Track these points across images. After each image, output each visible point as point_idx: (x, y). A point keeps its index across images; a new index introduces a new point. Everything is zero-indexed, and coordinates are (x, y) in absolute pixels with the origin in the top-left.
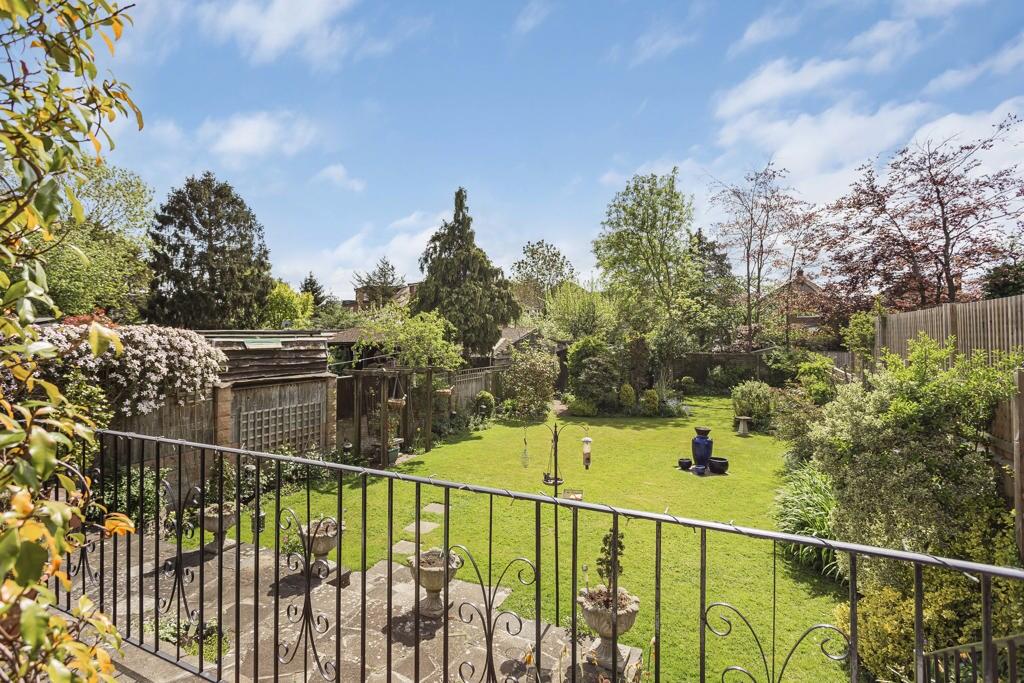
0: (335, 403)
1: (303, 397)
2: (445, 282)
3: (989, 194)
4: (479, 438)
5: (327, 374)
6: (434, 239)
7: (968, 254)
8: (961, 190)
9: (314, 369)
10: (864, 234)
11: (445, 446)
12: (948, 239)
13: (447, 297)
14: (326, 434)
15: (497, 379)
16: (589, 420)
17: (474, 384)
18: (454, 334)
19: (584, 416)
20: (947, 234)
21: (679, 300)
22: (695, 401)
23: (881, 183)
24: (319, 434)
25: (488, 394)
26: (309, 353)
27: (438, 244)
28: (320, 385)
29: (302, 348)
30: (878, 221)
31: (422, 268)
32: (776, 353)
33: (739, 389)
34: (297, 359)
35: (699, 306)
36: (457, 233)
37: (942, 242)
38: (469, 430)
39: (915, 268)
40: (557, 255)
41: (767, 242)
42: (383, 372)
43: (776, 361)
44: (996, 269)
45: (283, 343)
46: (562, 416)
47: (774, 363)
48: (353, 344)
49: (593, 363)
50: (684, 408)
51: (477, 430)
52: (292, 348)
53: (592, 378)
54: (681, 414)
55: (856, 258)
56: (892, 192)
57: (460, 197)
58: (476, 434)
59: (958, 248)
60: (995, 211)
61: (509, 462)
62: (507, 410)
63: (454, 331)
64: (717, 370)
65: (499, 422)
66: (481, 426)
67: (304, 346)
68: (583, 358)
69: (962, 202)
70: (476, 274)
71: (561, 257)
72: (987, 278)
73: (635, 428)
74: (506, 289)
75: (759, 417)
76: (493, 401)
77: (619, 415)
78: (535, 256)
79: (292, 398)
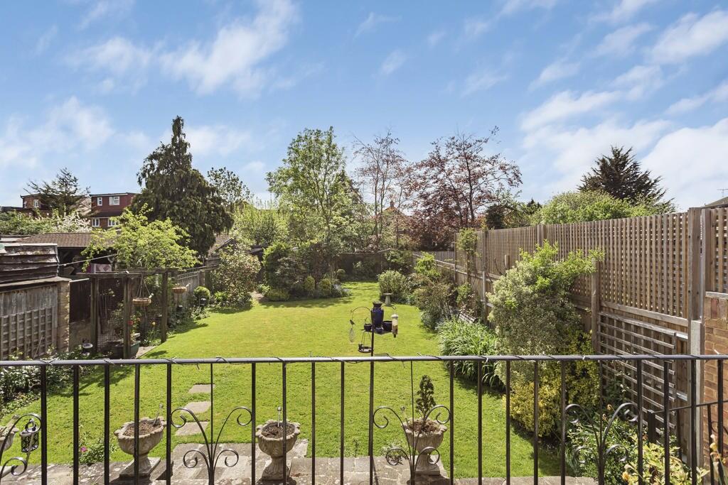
0: (68, 306)
1: (32, 303)
2: (165, 196)
3: (488, 167)
4: (204, 325)
5: (58, 279)
6: (152, 157)
7: (480, 198)
8: (478, 163)
9: (42, 275)
10: (434, 183)
11: (177, 335)
12: (471, 190)
13: (169, 208)
14: (58, 338)
15: (208, 276)
16: (285, 303)
17: (192, 281)
18: (188, 240)
19: (280, 301)
20: (471, 187)
21: (335, 218)
22: (348, 286)
23: (443, 154)
24: (50, 338)
25: (205, 289)
26: (37, 258)
27: (155, 162)
28: (51, 290)
29: (29, 253)
30: (441, 176)
31: (140, 182)
32: (392, 252)
33: (382, 276)
34: (23, 264)
35: (348, 222)
36: (175, 155)
37: (468, 191)
38: (192, 319)
39: (458, 204)
40: (236, 180)
41: (386, 184)
42: (126, 274)
43: (392, 258)
44: (491, 207)
45: (7, 248)
46: (262, 301)
47: (391, 259)
48: (83, 249)
49: (286, 261)
50: (345, 290)
51: (199, 318)
52: (18, 254)
53: (285, 273)
54: (345, 295)
55: (430, 197)
56: (447, 160)
57: (177, 125)
58: (199, 322)
59: (476, 194)
60: (490, 177)
61: (245, 341)
62: (218, 301)
63: (188, 238)
64: (359, 264)
65: (214, 310)
66: (201, 316)
67: (31, 251)
68: (277, 258)
69: (477, 169)
70: (195, 191)
71: (239, 182)
72: (487, 211)
73: (321, 307)
74: (220, 204)
75: (395, 293)
76: (209, 294)
77: (304, 298)
78: (218, 179)
79: (19, 306)
